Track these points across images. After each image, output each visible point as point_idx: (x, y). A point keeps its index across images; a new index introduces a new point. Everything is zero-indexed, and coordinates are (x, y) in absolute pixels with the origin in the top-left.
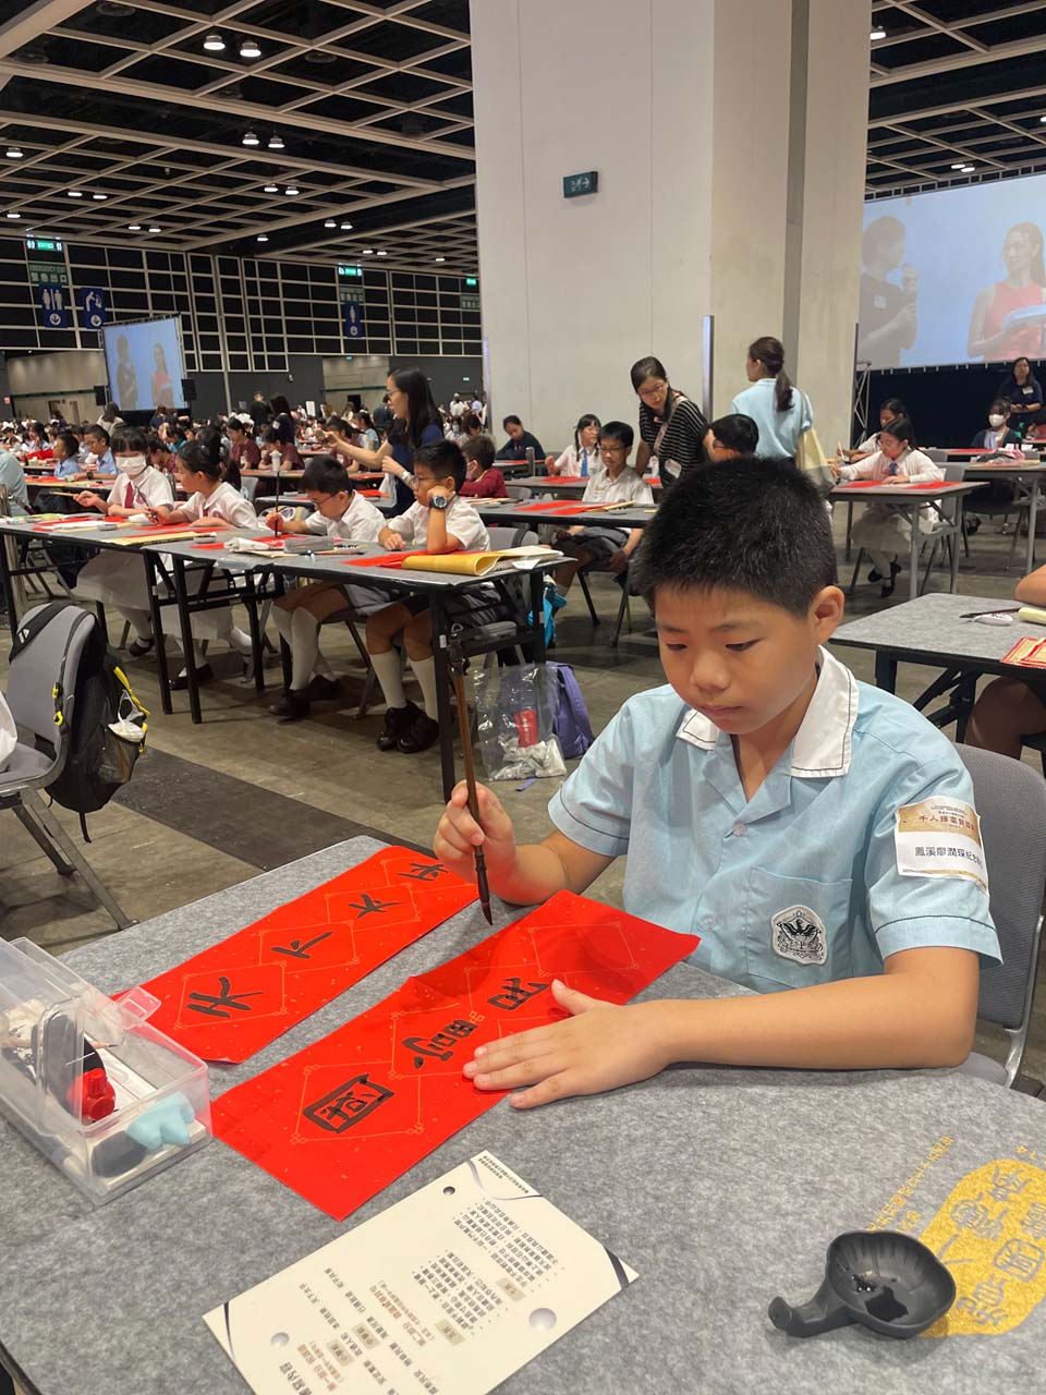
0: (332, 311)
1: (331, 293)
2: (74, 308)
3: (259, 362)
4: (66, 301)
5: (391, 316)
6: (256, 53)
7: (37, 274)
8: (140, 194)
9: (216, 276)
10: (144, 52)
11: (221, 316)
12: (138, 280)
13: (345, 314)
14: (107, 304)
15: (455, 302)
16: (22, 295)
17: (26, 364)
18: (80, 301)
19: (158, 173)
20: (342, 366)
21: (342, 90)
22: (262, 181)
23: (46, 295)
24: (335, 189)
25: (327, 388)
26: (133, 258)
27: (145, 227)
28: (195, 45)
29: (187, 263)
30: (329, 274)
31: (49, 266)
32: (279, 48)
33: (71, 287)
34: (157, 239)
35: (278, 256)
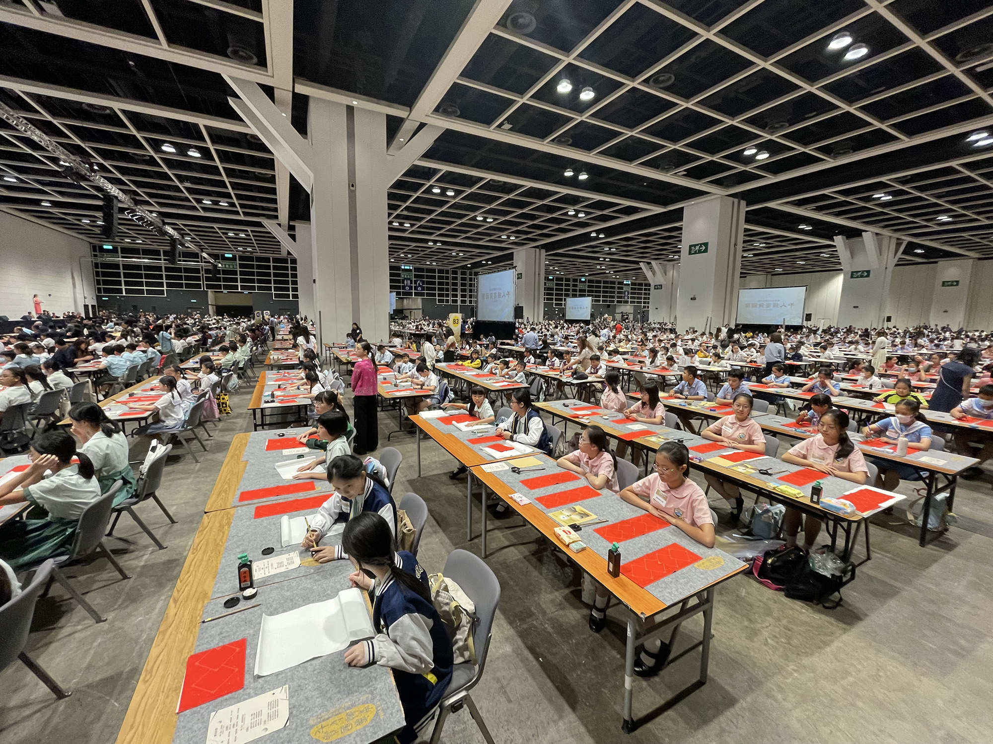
2: (413, 285)
4: (411, 283)
7: (403, 275)
9: (459, 276)
11: (459, 288)
12: (434, 277)
14: (423, 284)
16: (398, 281)
18: (415, 283)
23: (406, 281)
26: (433, 271)
27: (431, 263)
29: (450, 272)
31: (407, 273)
33: (413, 279)
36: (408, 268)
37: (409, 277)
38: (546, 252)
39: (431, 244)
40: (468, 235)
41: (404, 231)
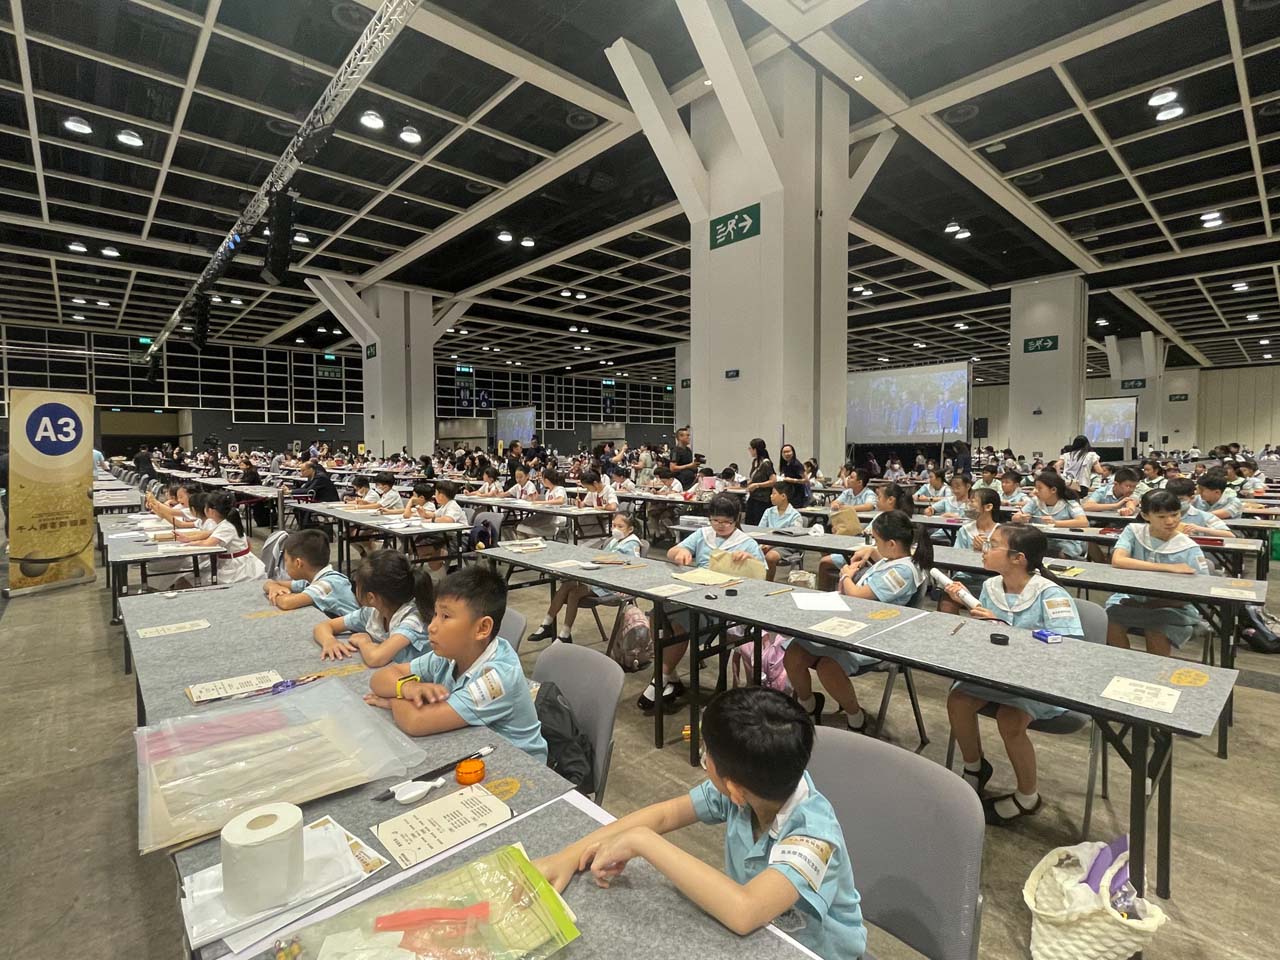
0: (598, 401)
1: (598, 393)
2: (474, 398)
3: (560, 425)
4: (471, 395)
5: (628, 404)
6: (584, 297)
7: (459, 382)
8: (516, 349)
9: (543, 384)
10: (534, 296)
12: (506, 386)
13: (605, 402)
14: (491, 396)
15: (661, 398)
16: (451, 392)
17: (445, 424)
18: (478, 395)
19: (527, 341)
20: (601, 427)
21: (619, 311)
22: (573, 344)
23: (462, 392)
24: (608, 348)
25: (593, 437)
26: (505, 376)
27: (514, 363)
28: (558, 294)
29: (530, 378)
30: (598, 384)
31: (465, 379)
32: (594, 295)
33: (474, 389)
34: (518, 367)
35: (574, 375)
36: (467, 370)
37: (467, 385)
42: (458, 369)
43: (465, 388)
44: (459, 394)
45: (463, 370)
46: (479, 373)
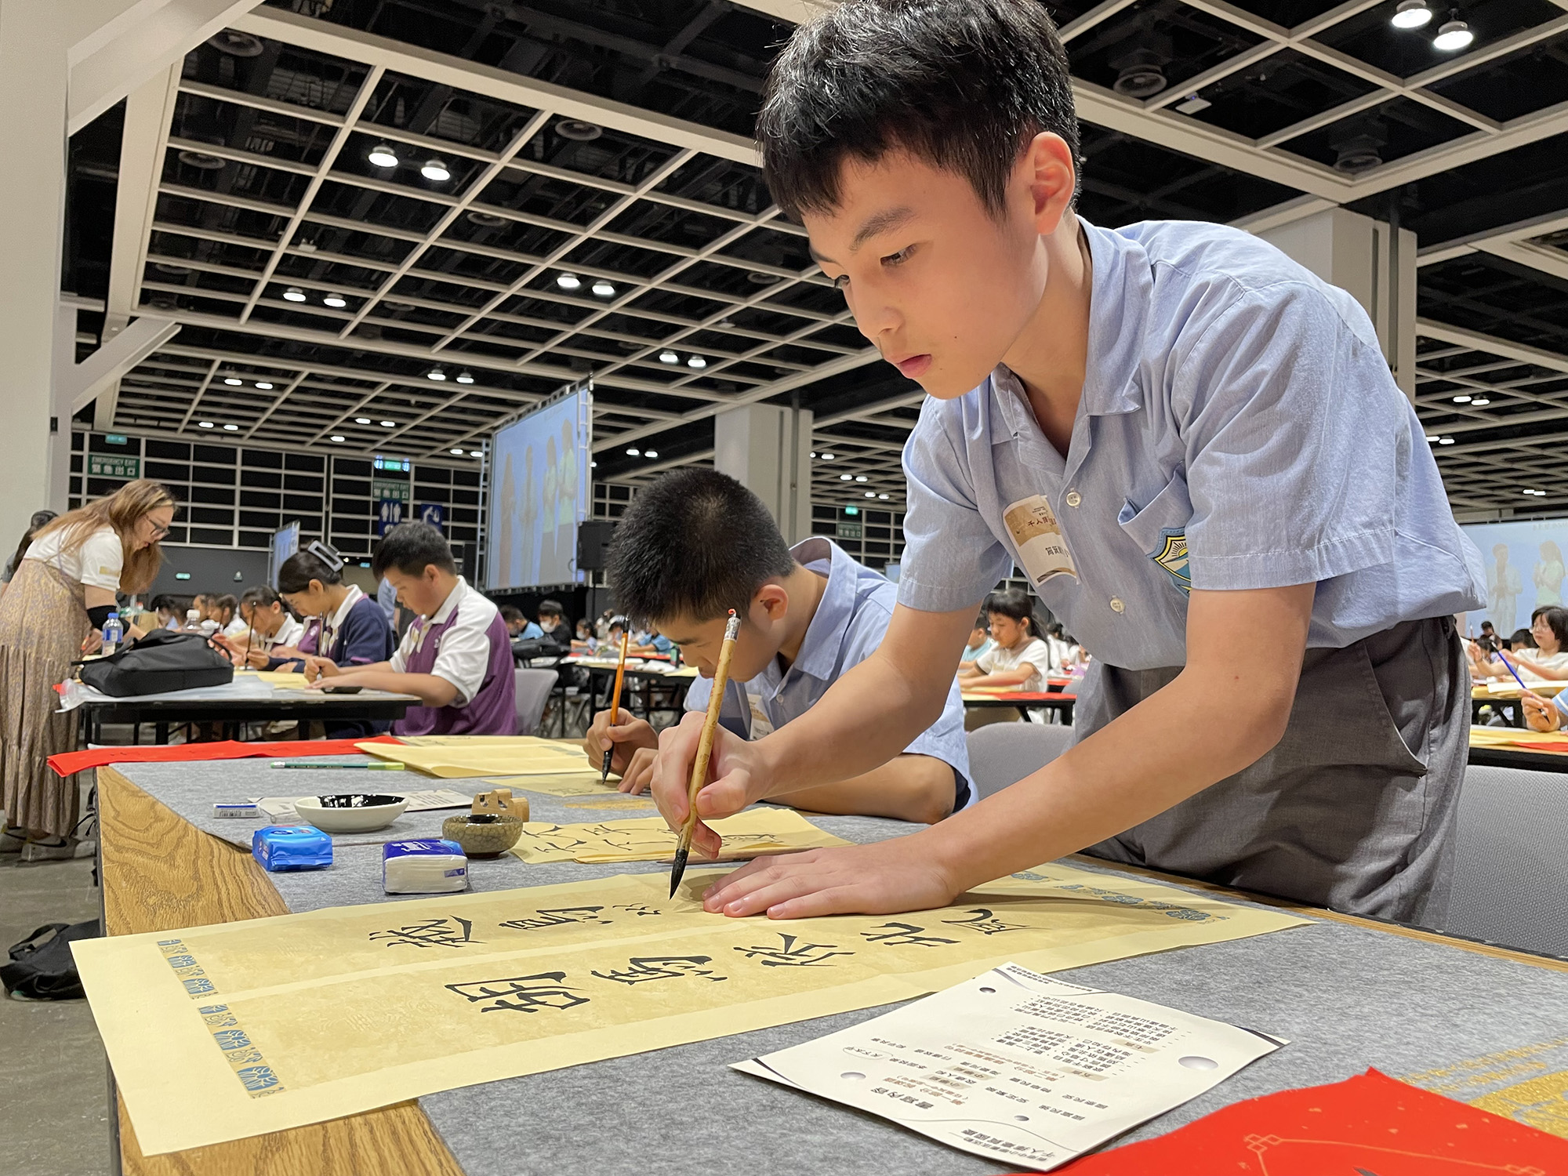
7: (379, 490)
14: (445, 517)
16: (362, 507)
18: (417, 513)
23: (385, 508)
31: (392, 483)
33: (412, 502)
36: (397, 467)
37: (396, 495)
38: (817, 416)
39: (437, 376)
40: (550, 346)
41: (336, 326)
42: (378, 465)
43: (391, 501)
44: (377, 512)
45: (389, 466)
46: (422, 473)
